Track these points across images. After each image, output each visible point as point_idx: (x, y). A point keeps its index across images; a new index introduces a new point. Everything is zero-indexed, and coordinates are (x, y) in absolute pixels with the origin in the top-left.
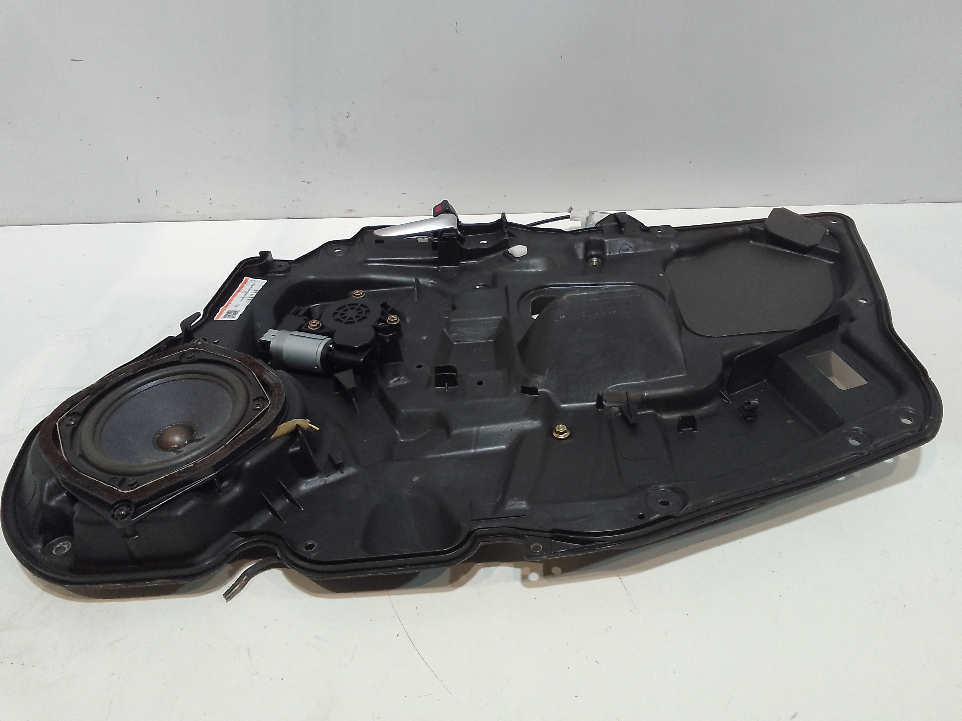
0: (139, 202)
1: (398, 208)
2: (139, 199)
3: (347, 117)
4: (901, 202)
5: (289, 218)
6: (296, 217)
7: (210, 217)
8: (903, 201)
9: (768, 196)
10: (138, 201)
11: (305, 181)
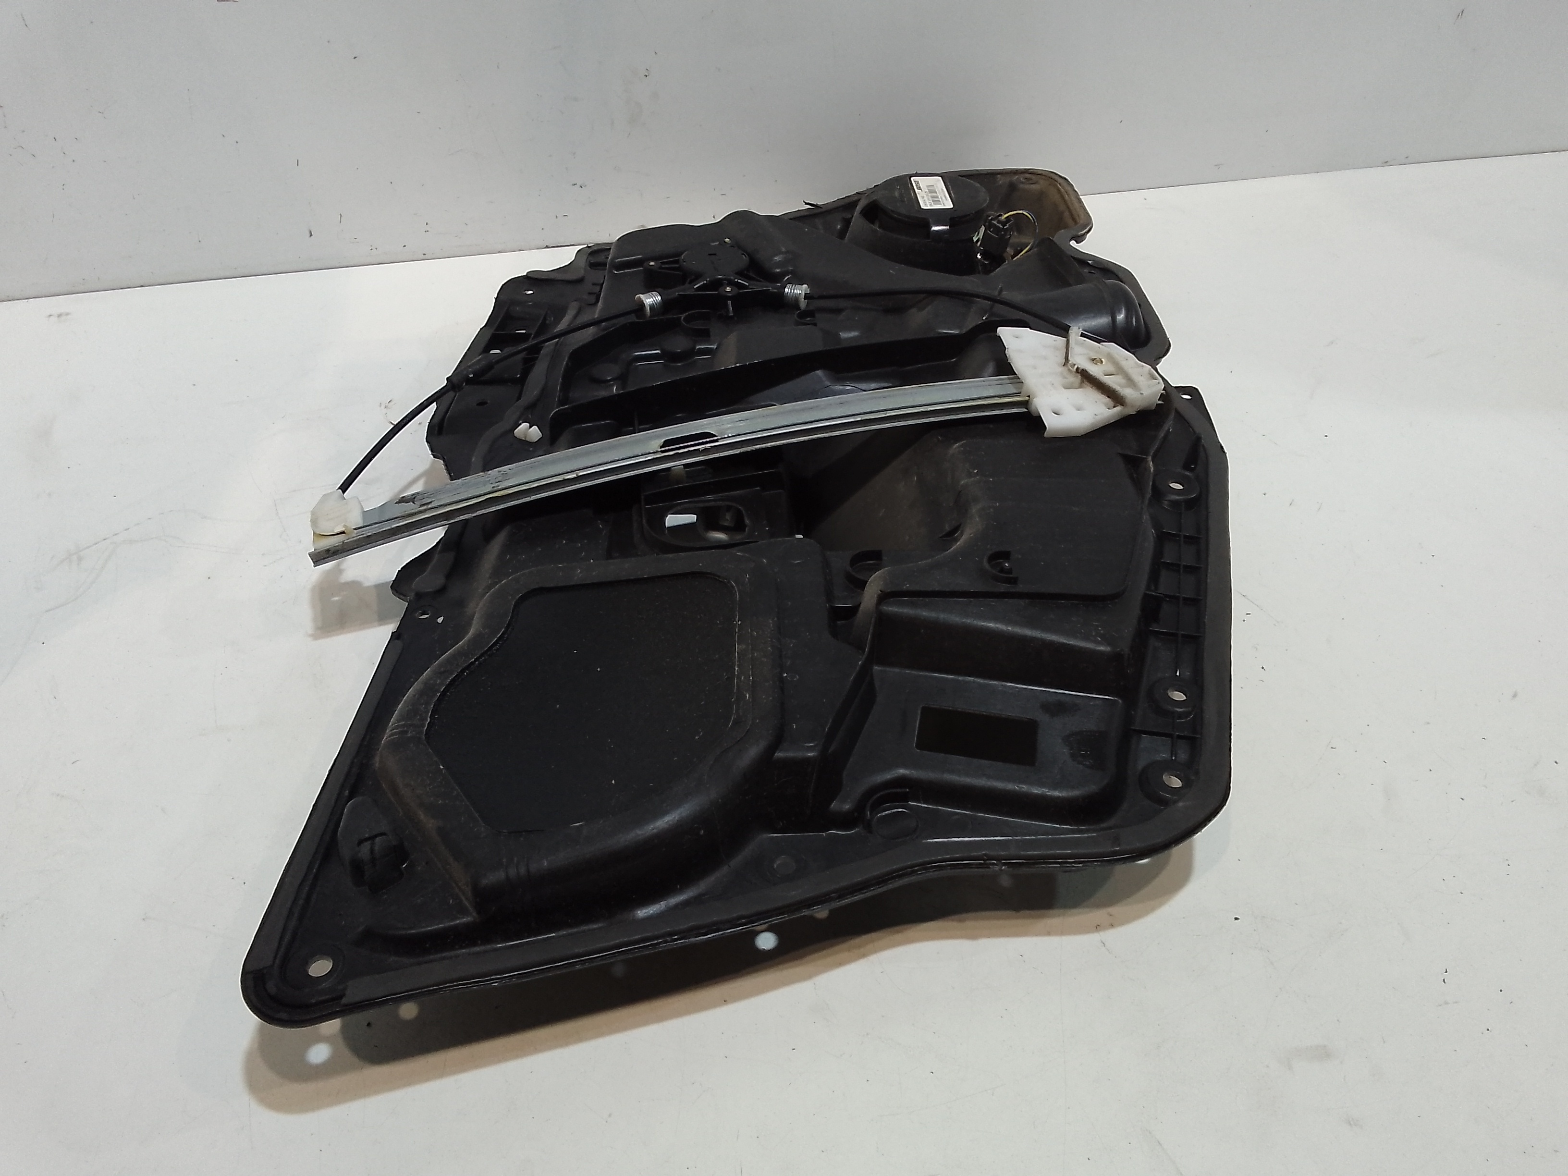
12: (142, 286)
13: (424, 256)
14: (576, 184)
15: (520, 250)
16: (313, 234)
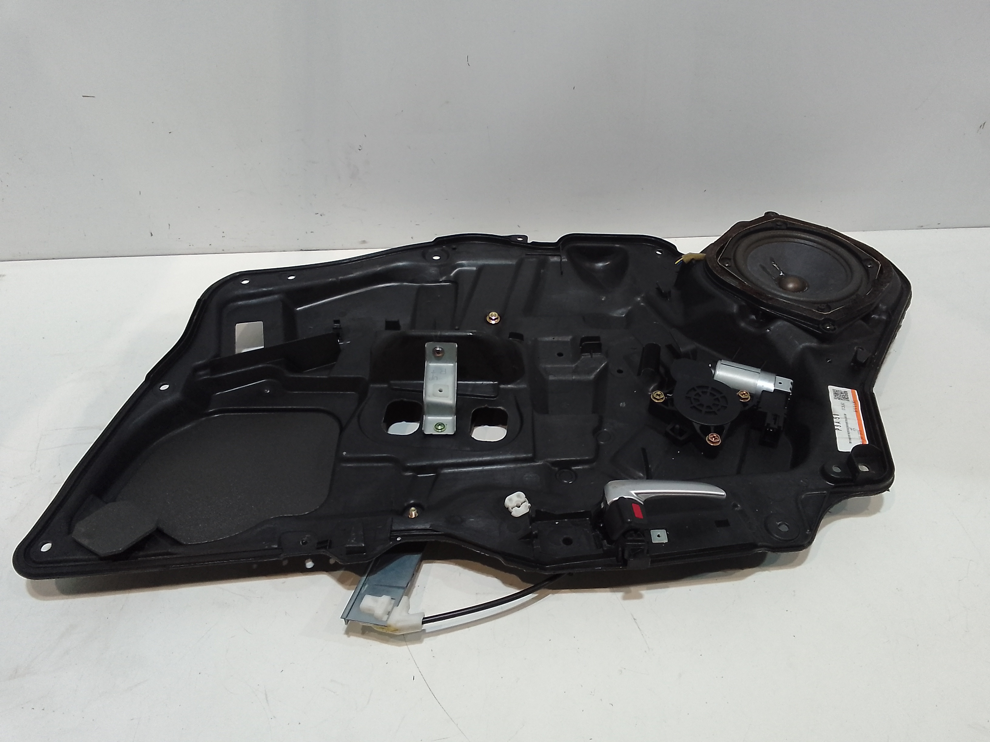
1: (411, 239)
2: (152, 233)
3: (360, 150)
5: (302, 250)
6: (309, 249)
7: (223, 250)
8: (921, 227)
10: (151, 235)
11: (318, 213)
12: (54, 259)
13: (223, 251)
14: (318, 214)
15: (284, 251)
16: (153, 234)
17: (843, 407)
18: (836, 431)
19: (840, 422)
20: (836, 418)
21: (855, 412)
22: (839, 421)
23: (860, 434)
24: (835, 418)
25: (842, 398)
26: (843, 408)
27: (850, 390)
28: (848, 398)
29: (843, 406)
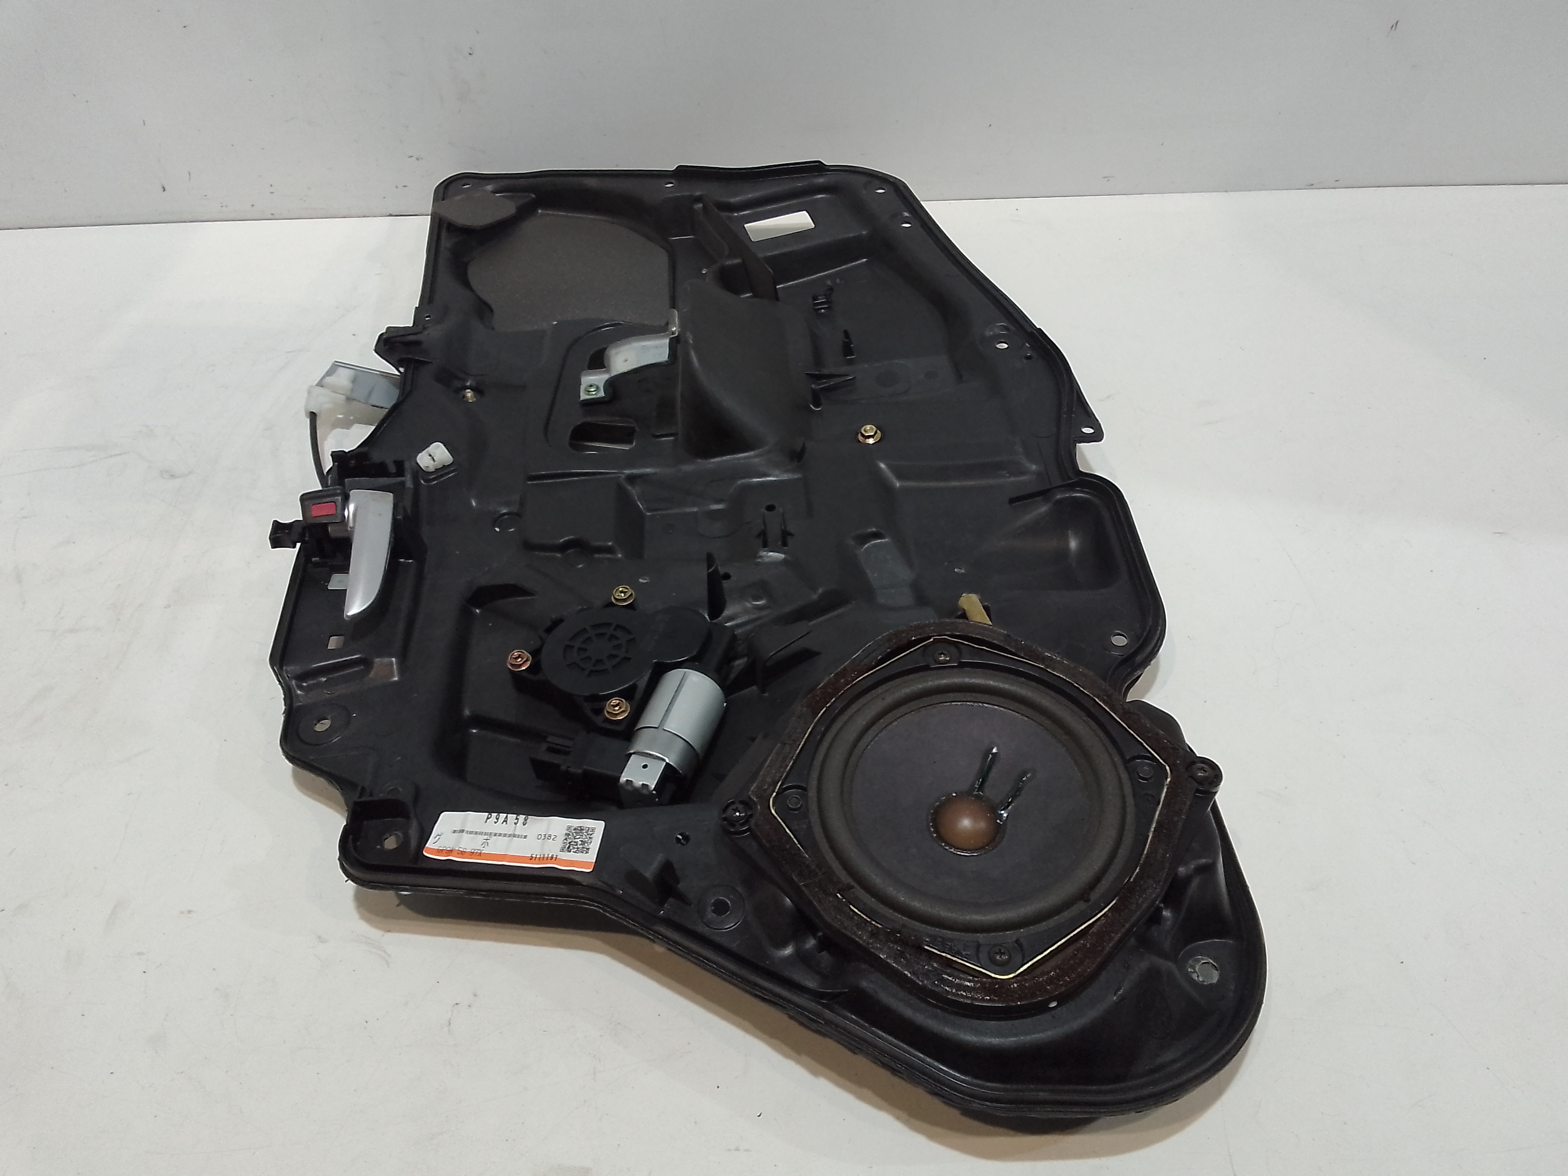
0: (164, 190)
2: (165, 187)
3: (470, 54)
4: (1307, 188)
5: (391, 215)
6: (402, 214)
7: (272, 214)
8: (1311, 186)
9: (1109, 178)
10: (162, 189)
11: (412, 155)
17: (545, 837)
18: (487, 814)
19: (506, 824)
20: (517, 819)
21: (530, 856)
22: (508, 822)
23: (473, 851)
24: (518, 817)
25: (569, 841)
26: (543, 836)
27: (594, 861)
28: (570, 852)
29: (547, 836)
